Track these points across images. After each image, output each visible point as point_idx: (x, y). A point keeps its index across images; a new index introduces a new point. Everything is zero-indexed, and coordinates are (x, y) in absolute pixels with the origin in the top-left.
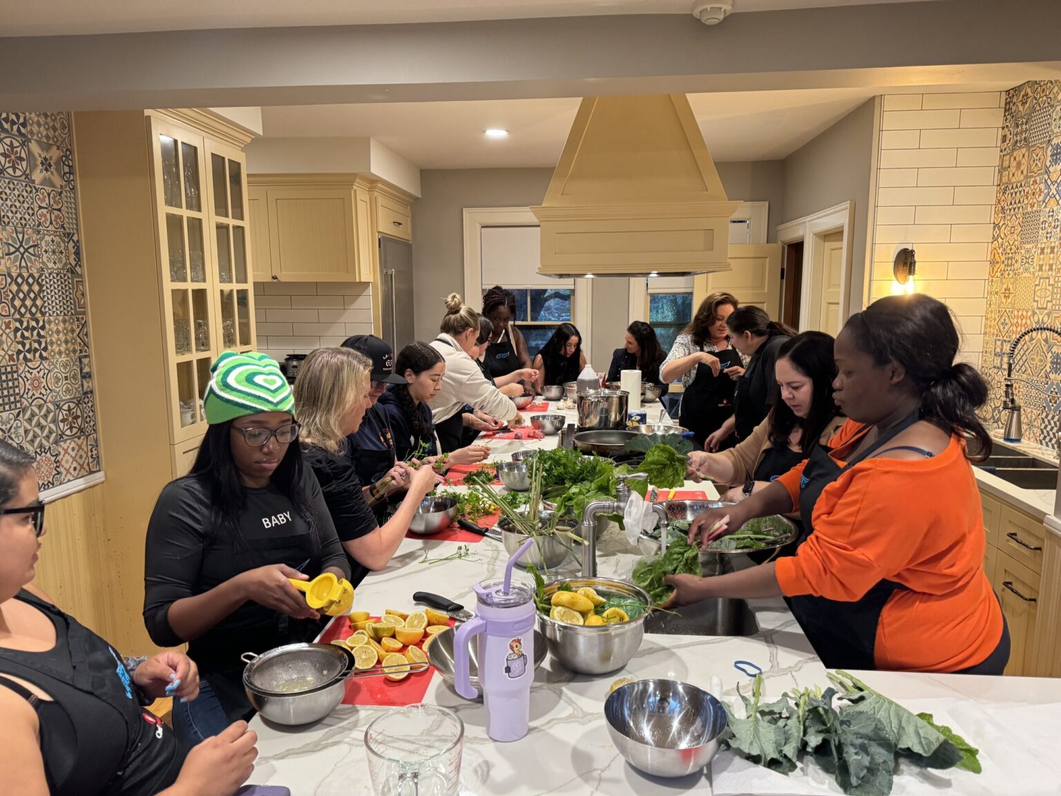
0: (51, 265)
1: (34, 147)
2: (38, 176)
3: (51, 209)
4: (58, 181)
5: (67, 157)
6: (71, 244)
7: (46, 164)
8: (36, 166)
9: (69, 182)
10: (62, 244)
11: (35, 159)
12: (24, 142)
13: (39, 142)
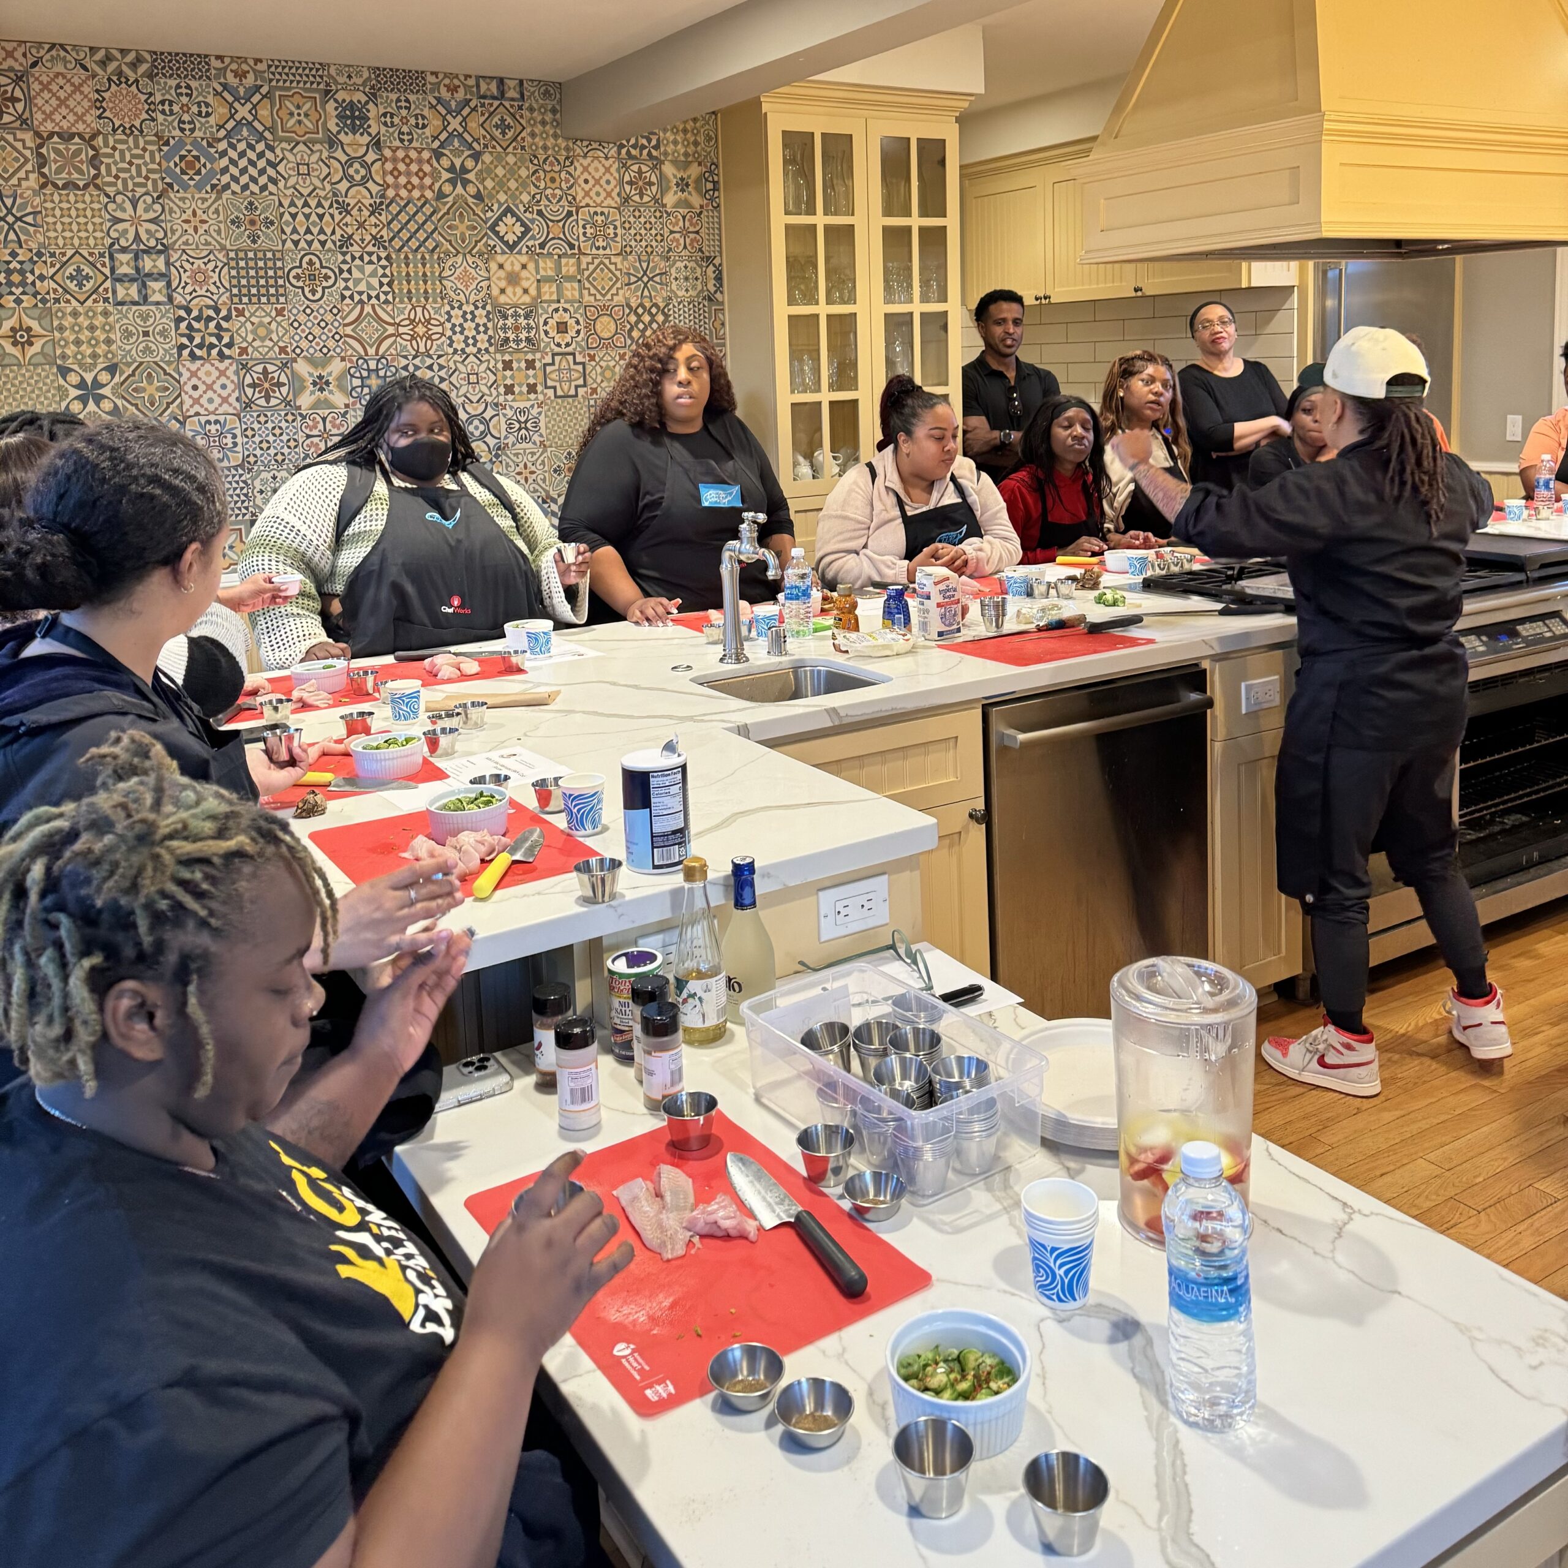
0: (680, 293)
1: (668, 169)
2: (670, 199)
3: (685, 233)
4: (696, 200)
5: (711, 172)
6: (711, 268)
7: (683, 185)
8: (669, 188)
9: (712, 200)
10: (699, 270)
11: (669, 181)
12: (655, 166)
13: (675, 162)
